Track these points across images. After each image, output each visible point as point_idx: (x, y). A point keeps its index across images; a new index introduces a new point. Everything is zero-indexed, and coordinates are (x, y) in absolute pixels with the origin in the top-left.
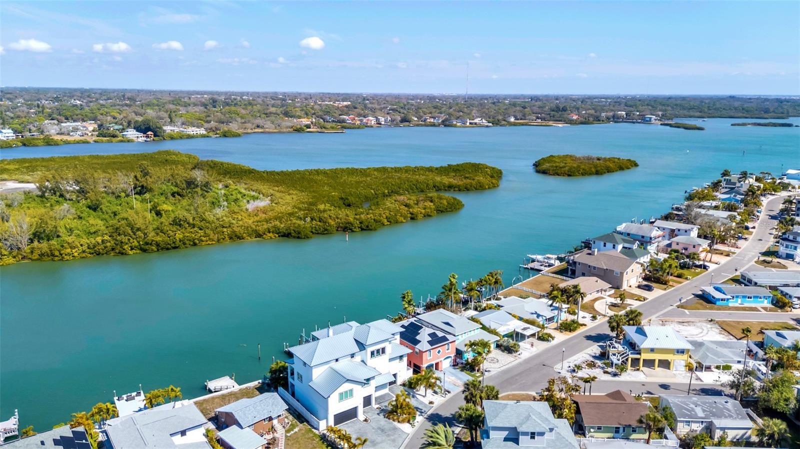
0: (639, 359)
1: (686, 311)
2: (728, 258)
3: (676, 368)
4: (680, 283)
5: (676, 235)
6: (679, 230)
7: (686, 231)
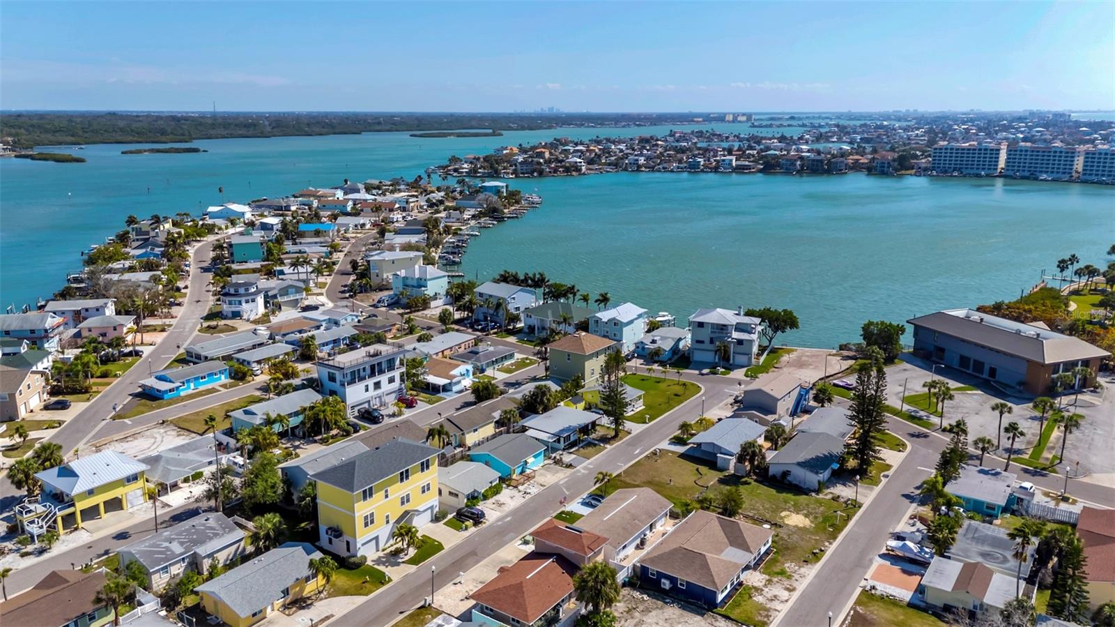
0: (73, 514)
1: (126, 421)
2: (164, 334)
3: (131, 503)
4: (108, 384)
5: (85, 319)
6: (87, 310)
7: (98, 310)
